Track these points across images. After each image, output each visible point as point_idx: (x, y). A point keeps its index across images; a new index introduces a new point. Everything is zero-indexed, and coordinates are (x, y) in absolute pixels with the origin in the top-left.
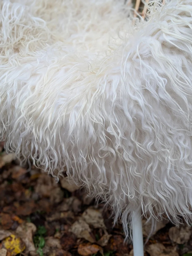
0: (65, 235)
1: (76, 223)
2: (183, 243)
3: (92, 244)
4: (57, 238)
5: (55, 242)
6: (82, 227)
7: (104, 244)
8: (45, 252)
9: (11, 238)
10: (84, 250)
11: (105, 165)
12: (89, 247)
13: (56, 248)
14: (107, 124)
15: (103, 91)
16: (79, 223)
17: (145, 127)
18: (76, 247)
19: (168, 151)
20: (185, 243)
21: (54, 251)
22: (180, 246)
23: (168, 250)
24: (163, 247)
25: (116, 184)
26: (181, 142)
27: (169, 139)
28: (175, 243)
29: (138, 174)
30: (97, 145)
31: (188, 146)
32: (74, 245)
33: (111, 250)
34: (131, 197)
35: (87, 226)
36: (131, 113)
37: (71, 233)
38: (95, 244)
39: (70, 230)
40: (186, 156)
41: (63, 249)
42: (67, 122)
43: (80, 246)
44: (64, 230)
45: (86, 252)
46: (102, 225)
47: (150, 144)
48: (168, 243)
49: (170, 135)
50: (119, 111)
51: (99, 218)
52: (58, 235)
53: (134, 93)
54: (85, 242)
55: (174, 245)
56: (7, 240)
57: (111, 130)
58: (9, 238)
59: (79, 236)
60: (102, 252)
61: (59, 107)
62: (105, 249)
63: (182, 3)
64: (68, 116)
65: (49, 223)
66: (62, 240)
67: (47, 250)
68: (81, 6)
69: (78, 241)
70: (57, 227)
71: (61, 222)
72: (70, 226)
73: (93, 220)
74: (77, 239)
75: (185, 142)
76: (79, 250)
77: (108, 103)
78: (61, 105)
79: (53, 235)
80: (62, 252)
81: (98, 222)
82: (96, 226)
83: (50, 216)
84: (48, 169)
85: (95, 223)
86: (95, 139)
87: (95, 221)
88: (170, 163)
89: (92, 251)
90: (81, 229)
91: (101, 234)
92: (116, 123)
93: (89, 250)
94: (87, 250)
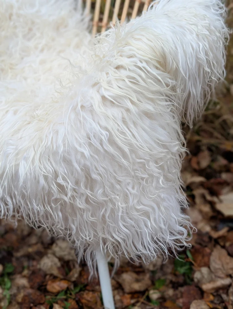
0: (34, 273)
1: (45, 257)
2: (155, 269)
3: (61, 280)
4: (24, 276)
5: (22, 281)
6: (52, 262)
7: (73, 279)
8: (12, 293)
10: (53, 286)
11: (61, 211)
12: (58, 283)
13: (24, 287)
14: (56, 175)
15: (49, 143)
16: (48, 258)
17: (94, 176)
18: (45, 284)
19: (118, 197)
20: (157, 269)
21: (22, 291)
22: (153, 272)
23: (141, 277)
24: (135, 275)
25: (74, 227)
26: (130, 188)
27: (118, 187)
28: (148, 270)
29: (92, 219)
30: (50, 194)
31: (137, 191)
32: (43, 282)
33: (82, 283)
34: (90, 239)
35: (56, 260)
36: (79, 164)
37: (40, 270)
38: (64, 279)
39: (38, 267)
40: (135, 201)
41: (32, 287)
42: (17, 172)
43: (49, 282)
44: (33, 266)
45: (55, 289)
47: (100, 191)
48: (141, 270)
49: (119, 182)
50: (67, 161)
52: (26, 272)
53: (80, 145)
54: (54, 278)
55: (146, 271)
57: (60, 181)
59: (48, 272)
60: (72, 287)
61: (8, 157)
62: (75, 284)
63: (119, 54)
64: (17, 166)
65: (18, 259)
66: (30, 278)
67: (14, 291)
68: (33, 23)
69: (48, 277)
70: (26, 264)
71: (29, 257)
72: (38, 261)
73: (64, 251)
74: (46, 275)
75: (133, 188)
76: (48, 287)
77: (55, 153)
78: (10, 154)
79: (20, 273)
80: (30, 291)
81: (69, 254)
82: (67, 258)
83: (17, 250)
84: (4, 215)
85: (65, 255)
86: (47, 188)
87: (66, 253)
88: (121, 209)
89: (61, 287)
90: (50, 264)
91: (72, 267)
92: (65, 174)
93: (59, 286)
94: (56, 286)
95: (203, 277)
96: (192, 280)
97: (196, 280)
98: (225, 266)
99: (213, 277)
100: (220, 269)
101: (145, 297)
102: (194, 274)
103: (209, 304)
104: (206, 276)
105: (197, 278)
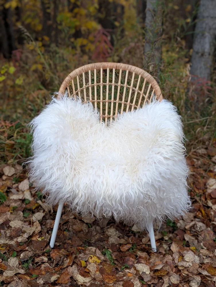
1: (110, 238)
3: (126, 244)
4: (108, 249)
6: (114, 239)
7: (131, 242)
9: (91, 257)
10: (124, 248)
12: (126, 246)
16: (111, 237)
32: (117, 248)
35: (116, 237)
37: (113, 244)
38: (128, 244)
39: (109, 243)
41: (115, 252)
43: (121, 247)
44: (106, 244)
45: (125, 249)
46: (119, 234)
51: (115, 231)
52: (106, 247)
54: (122, 245)
56: (89, 259)
58: (90, 258)
59: (116, 243)
66: (111, 248)
69: (118, 245)
72: (108, 241)
73: (113, 233)
74: (116, 245)
76: (121, 249)
89: (128, 248)
90: (114, 240)
94: (126, 248)
95: (181, 225)
96: (177, 227)
97: (179, 227)
98: (190, 217)
99: (186, 223)
100: (188, 219)
101: (164, 240)
102: (177, 224)
103: (190, 234)
104: (182, 224)
105: (179, 226)
